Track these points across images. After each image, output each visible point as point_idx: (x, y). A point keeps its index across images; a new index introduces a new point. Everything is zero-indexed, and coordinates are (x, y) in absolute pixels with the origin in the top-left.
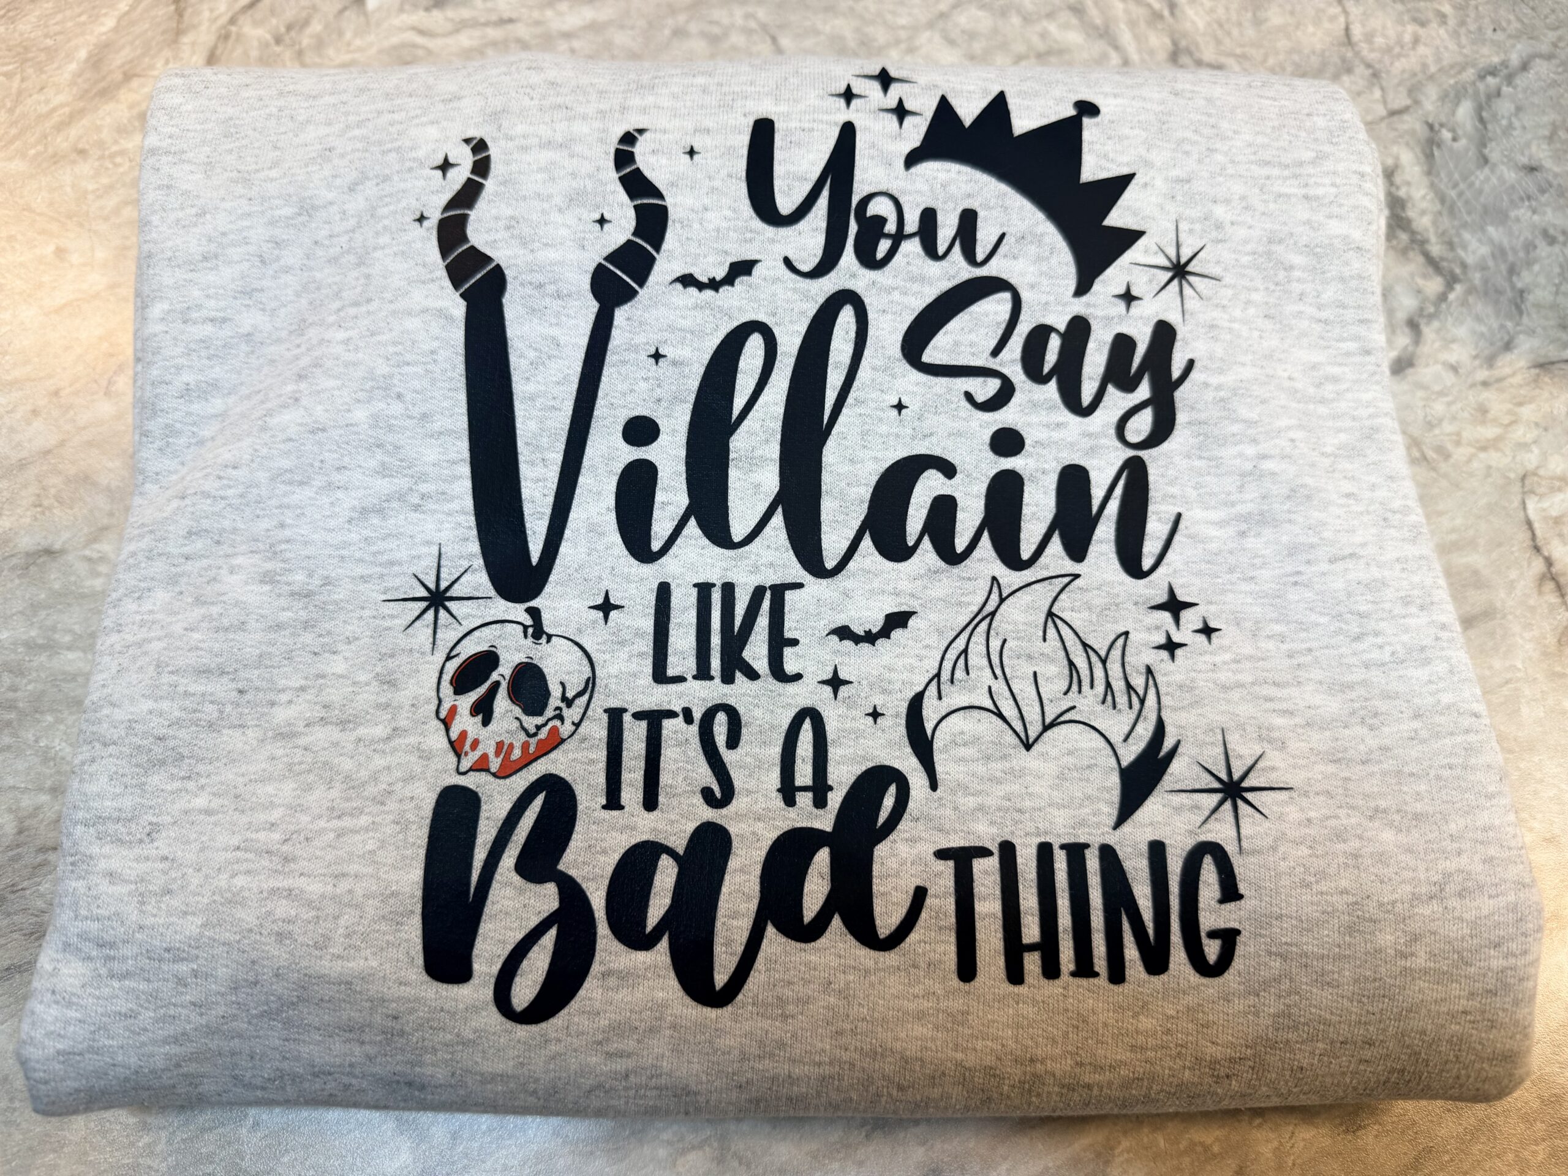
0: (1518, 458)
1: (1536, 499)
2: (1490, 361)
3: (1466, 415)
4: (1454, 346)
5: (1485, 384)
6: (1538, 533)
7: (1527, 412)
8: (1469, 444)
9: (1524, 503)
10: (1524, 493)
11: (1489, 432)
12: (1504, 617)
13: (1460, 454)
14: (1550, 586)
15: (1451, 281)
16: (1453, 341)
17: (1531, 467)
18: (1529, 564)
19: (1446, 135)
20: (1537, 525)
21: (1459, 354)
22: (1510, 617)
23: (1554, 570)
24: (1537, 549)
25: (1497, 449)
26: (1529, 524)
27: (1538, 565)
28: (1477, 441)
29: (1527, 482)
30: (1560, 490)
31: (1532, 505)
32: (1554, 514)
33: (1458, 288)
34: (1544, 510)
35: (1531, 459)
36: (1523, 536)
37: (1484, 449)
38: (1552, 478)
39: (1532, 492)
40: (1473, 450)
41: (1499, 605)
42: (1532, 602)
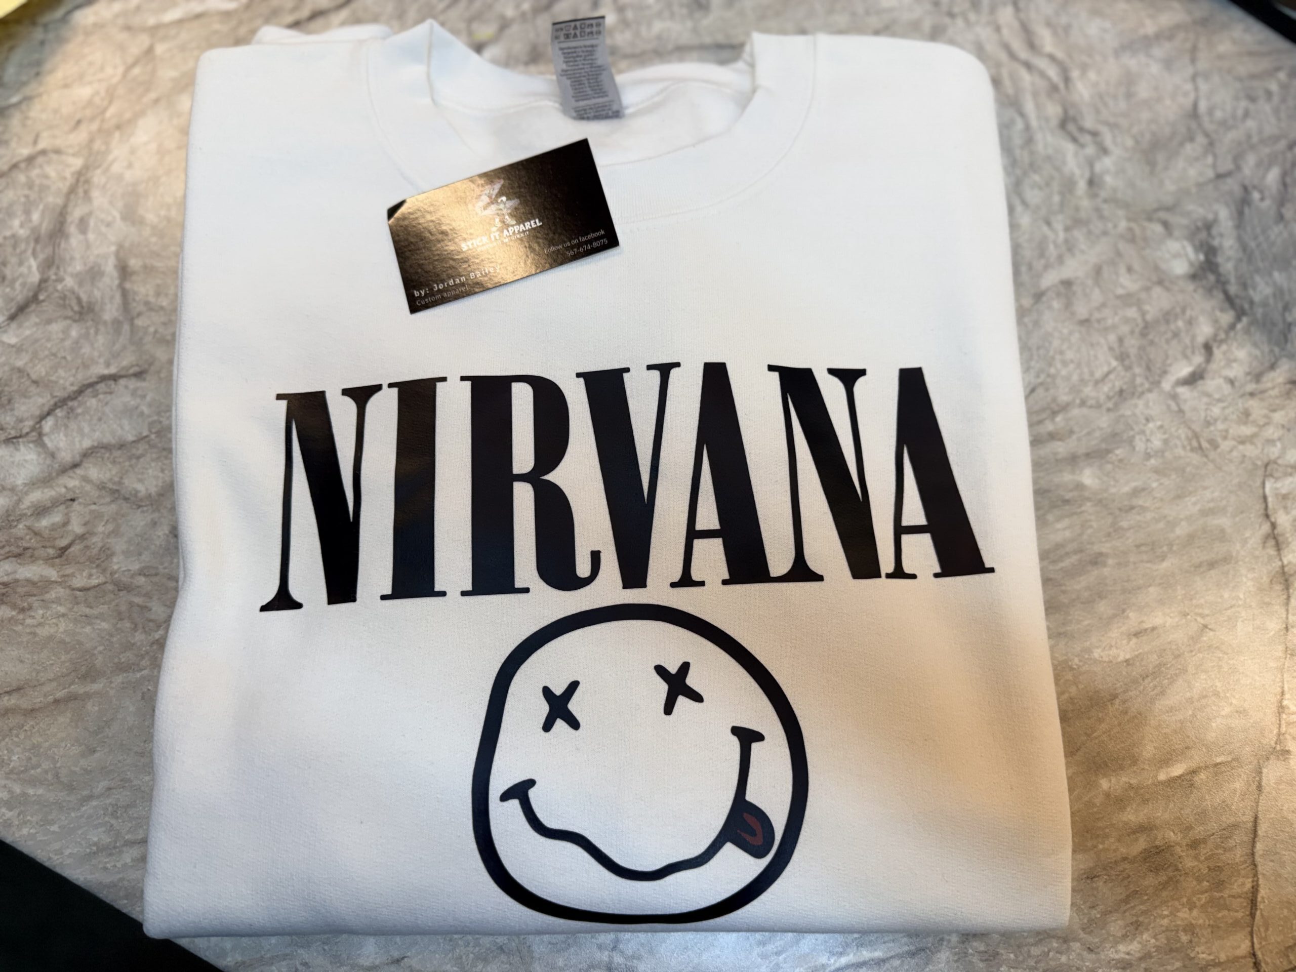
0: (1266, 451)
1: (1272, 480)
2: (1258, 377)
3: (1234, 417)
4: (1235, 365)
5: (1252, 394)
6: (1270, 505)
7: (1278, 417)
8: (1234, 439)
9: (1263, 484)
10: (1265, 476)
11: (1247, 430)
12: (1237, 562)
13: (1225, 445)
14: (1272, 542)
15: (1240, 314)
16: (1235, 360)
17: (1273, 457)
18: (1260, 526)
19: (1256, 195)
20: (1270, 499)
21: (1237, 371)
22: (1240, 563)
23: (1276, 532)
24: (1267, 516)
25: (1252, 443)
26: (1265, 498)
27: (1266, 528)
28: (1239, 437)
29: (1269, 468)
30: (1291, 475)
31: (1268, 486)
32: (1284, 491)
33: (1245, 320)
34: (1277, 489)
35: (1274, 451)
36: (1259, 507)
37: (1242, 442)
38: (1287, 466)
39: (1271, 475)
40: (1233, 443)
41: (1234, 554)
42: (1257, 553)
